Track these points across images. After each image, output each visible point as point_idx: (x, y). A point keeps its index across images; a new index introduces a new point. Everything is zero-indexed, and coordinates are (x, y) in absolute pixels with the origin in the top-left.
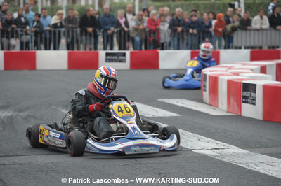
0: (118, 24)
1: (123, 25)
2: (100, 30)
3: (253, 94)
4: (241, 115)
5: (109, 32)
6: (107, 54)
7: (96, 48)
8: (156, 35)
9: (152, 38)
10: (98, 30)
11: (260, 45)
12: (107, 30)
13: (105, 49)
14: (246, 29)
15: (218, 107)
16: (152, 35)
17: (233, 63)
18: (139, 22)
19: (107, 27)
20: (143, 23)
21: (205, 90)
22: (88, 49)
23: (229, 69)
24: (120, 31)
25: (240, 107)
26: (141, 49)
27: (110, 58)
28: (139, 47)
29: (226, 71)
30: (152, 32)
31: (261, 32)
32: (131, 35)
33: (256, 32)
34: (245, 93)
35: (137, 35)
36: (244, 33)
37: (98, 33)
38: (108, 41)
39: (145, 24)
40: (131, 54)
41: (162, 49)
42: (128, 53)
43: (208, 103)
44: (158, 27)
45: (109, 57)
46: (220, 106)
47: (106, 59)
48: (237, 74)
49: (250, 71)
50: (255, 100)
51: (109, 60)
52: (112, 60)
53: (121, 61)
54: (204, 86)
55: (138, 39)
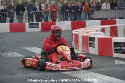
4: (88, 53)
5: (31, 13)
6: (30, 24)
11: (106, 18)
13: (29, 22)
14: (99, 10)
17: (89, 27)
18: (46, 8)
19: (30, 11)
20: (48, 8)
21: (73, 41)
22: (20, 22)
25: (88, 49)
29: (84, 31)
31: (106, 11)
33: (104, 11)
34: (90, 42)
35: (45, 14)
38: (30, 17)
39: (49, 8)
40: (42, 24)
42: (40, 23)
43: (74, 47)
45: (30, 26)
46: (79, 49)
47: (29, 27)
48: (88, 33)
49: (95, 31)
50: (94, 45)
51: (31, 27)
52: (32, 27)
53: (37, 28)
54: (73, 39)
55: (45, 16)
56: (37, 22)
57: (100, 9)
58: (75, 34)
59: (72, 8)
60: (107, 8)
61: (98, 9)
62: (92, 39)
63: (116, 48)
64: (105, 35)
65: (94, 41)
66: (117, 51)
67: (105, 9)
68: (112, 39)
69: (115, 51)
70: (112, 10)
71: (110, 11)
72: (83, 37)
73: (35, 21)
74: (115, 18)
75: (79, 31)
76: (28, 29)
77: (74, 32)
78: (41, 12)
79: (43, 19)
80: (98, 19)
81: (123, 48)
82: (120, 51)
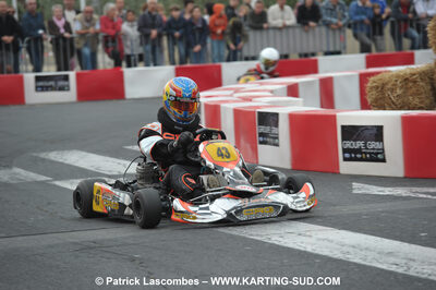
0: (53, 28)
1: (62, 31)
3: (274, 130)
6: (38, 79)
8: (117, 44)
9: (111, 50)
10: (19, 40)
14: (261, 28)
16: (110, 44)
18: (86, 24)
22: (5, 71)
23: (236, 92)
24: (57, 40)
25: (255, 150)
27: (44, 84)
28: (90, 66)
29: (231, 95)
30: (110, 39)
32: (77, 46)
34: (263, 129)
35: (86, 45)
36: (258, 33)
37: (21, 45)
39: (98, 27)
40: (78, 75)
41: (129, 66)
42: (72, 75)
45: (41, 84)
47: (37, 87)
48: (248, 99)
49: (269, 94)
50: (277, 138)
51: (42, 87)
52: (47, 87)
53: (62, 89)
55: (87, 51)
56: (59, 70)
57: (265, 25)
58: (206, 105)
62: (268, 119)
63: (348, 144)
64: (305, 105)
65: (277, 126)
66: (353, 155)
67: (281, 25)
68: (335, 116)
69: (347, 155)
74: (313, 54)
75: (217, 96)
76: (32, 95)
81: (373, 145)
82: (361, 153)
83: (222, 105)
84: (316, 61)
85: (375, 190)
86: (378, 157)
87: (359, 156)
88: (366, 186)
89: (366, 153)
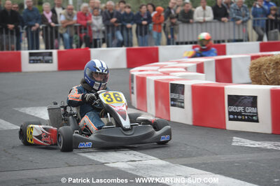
0: (44, 20)
1: (50, 21)
2: (23, 26)
3: (181, 97)
4: (169, 121)
5: (34, 28)
6: (31, 54)
7: (19, 48)
8: (88, 31)
9: (83, 35)
10: (20, 27)
12: (31, 26)
14: (188, 22)
15: (146, 111)
16: (83, 31)
17: (168, 61)
18: (68, 17)
19: (31, 23)
20: (73, 17)
21: (133, 93)
22: (10, 48)
23: (161, 68)
24: (46, 28)
25: (168, 111)
26: (71, 48)
27: (35, 58)
29: (157, 71)
30: (83, 28)
31: (204, 25)
32: (60, 31)
33: (199, 25)
34: (173, 96)
35: (67, 32)
36: (186, 26)
37: (21, 31)
39: (75, 18)
40: (59, 53)
42: (55, 52)
43: (136, 107)
44: (89, 21)
45: (33, 58)
46: (148, 111)
47: (30, 60)
48: (167, 74)
49: (183, 70)
50: (183, 102)
51: (34, 60)
52: (37, 60)
53: (47, 62)
54: (132, 88)
55: (66, 36)
57: (191, 21)
58: (137, 77)
59: (126, 18)
60: (207, 19)
61: (186, 20)
62: (177, 88)
63: (233, 109)
64: (206, 80)
65: (183, 93)
66: (236, 117)
67: (202, 21)
68: (223, 88)
69: (232, 117)
70: (218, 24)
71: (213, 24)
72: (157, 83)
73: (42, 46)
74: (224, 41)
75: (147, 71)
76: (27, 66)
77: (136, 71)
78: (57, 28)
79: (61, 42)
80: (186, 43)
81: (250, 110)
82: (242, 115)
83: (148, 77)
84: (224, 46)
85: (248, 143)
86: (253, 118)
87: (240, 117)
88: (243, 140)
89: (245, 115)
